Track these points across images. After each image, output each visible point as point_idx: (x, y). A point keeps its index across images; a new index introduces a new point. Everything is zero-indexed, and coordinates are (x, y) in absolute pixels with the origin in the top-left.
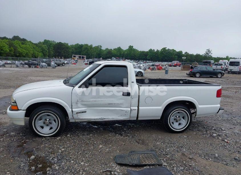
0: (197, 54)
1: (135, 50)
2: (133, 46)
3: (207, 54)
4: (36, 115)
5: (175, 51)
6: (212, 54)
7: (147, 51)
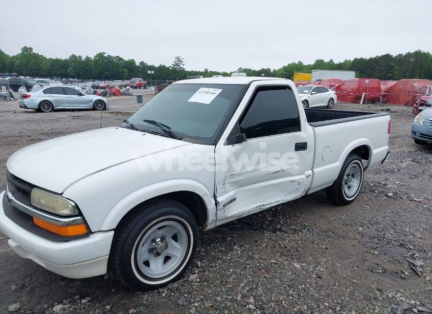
0: (161, 65)
1: (36, 56)
2: (31, 49)
3: (177, 65)
4: (140, 236)
5: (122, 59)
6: (184, 65)
7: (66, 60)
